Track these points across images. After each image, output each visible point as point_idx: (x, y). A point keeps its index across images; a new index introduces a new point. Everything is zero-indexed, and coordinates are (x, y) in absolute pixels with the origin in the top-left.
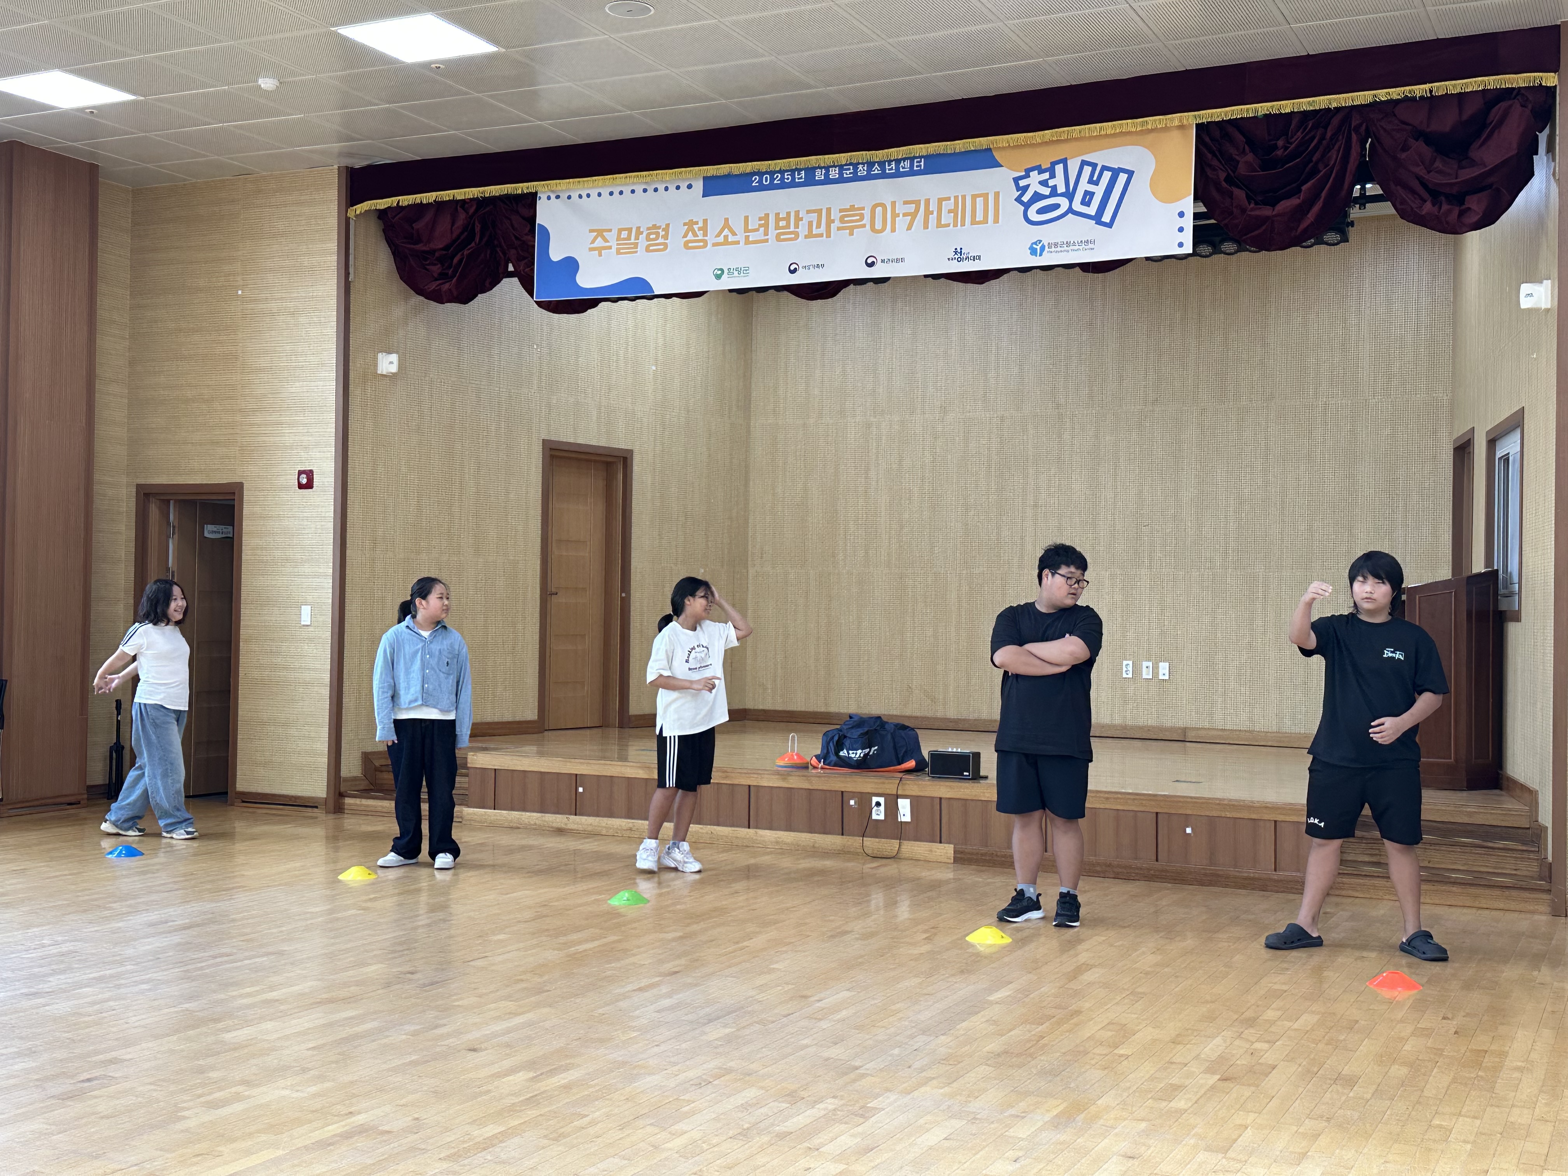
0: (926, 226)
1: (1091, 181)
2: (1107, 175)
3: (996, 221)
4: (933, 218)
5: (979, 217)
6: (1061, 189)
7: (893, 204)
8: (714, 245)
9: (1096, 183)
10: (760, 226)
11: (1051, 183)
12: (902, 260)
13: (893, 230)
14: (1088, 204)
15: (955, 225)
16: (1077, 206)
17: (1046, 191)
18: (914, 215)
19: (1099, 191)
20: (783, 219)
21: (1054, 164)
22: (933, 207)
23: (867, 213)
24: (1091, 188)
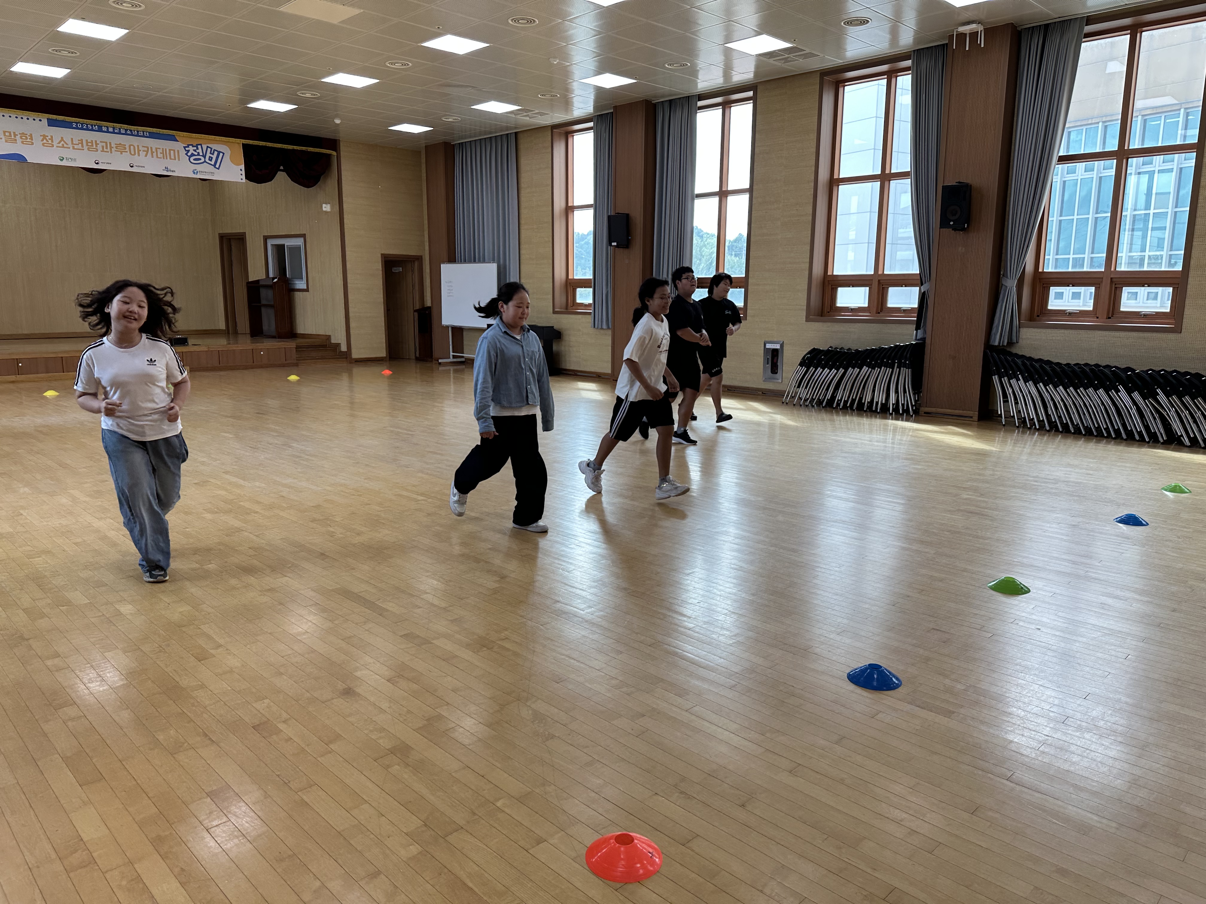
0: (153, 157)
1: (211, 153)
2: (216, 153)
3: (179, 160)
4: (155, 154)
5: (173, 157)
6: (201, 154)
7: (138, 146)
8: (57, 147)
9: (213, 154)
10: (79, 143)
11: (197, 151)
12: (144, 167)
13: (139, 155)
14: (211, 160)
15: (164, 158)
16: (207, 160)
17: (196, 154)
18: (147, 152)
19: (214, 157)
20: (90, 143)
21: (197, 145)
22: (154, 150)
23: (127, 147)
24: (211, 155)
